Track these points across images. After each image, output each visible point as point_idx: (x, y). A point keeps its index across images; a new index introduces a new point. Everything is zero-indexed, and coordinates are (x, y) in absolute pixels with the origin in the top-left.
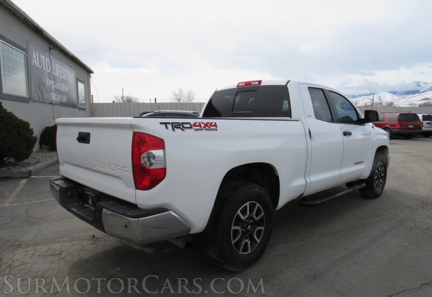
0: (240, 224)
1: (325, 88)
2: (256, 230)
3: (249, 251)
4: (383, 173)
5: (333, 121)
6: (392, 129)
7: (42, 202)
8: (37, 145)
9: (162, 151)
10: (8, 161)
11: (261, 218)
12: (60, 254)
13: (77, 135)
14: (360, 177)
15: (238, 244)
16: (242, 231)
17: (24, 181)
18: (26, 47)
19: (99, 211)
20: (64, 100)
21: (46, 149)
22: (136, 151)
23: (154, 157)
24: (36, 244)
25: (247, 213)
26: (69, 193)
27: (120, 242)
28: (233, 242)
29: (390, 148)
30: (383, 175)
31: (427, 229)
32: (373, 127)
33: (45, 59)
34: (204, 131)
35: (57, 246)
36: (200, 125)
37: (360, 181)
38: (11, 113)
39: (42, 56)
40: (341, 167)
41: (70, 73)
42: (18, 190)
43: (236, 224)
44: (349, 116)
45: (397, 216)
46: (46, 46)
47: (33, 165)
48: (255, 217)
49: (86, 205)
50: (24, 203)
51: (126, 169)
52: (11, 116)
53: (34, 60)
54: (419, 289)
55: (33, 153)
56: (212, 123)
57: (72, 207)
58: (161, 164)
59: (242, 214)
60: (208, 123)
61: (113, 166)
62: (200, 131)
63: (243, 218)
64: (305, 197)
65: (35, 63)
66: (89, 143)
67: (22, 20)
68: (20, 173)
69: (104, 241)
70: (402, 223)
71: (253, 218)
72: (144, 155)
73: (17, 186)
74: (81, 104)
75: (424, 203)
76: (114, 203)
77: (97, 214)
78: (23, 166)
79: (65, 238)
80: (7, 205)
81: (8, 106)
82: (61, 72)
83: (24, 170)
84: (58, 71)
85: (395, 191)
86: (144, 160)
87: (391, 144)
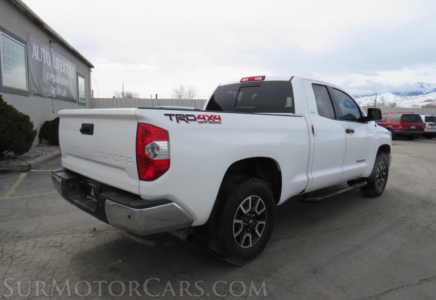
0: (242, 217)
1: (329, 85)
2: (258, 224)
3: (251, 245)
4: (384, 172)
5: (336, 118)
6: (394, 129)
7: (42, 195)
8: (37, 139)
9: (166, 142)
10: (7, 155)
11: (262, 213)
12: (61, 246)
13: (80, 127)
14: (362, 175)
15: (239, 238)
16: (244, 225)
17: (24, 175)
18: (26, 40)
19: (102, 202)
20: (64, 94)
21: (45, 144)
22: (140, 142)
23: (158, 148)
24: (37, 236)
25: (249, 207)
26: (71, 185)
27: (122, 235)
28: (235, 236)
29: (392, 148)
30: (384, 174)
31: (427, 227)
32: (376, 126)
33: (45, 51)
34: (208, 124)
35: (59, 238)
36: (204, 118)
37: (361, 179)
38: (11, 106)
39: (43, 49)
40: (343, 164)
41: (70, 67)
42: (17, 183)
43: (238, 218)
44: (352, 114)
45: (398, 215)
46: (46, 39)
47: (33, 159)
48: (256, 211)
49: (88, 197)
50: (24, 197)
51: (130, 160)
52: (10, 109)
53: (34, 53)
54: (418, 284)
55: (32, 147)
56: (216, 116)
57: (75, 198)
58: (166, 155)
59: (245, 208)
60: (212, 116)
61: (116, 157)
62: (204, 124)
63: (245, 212)
64: (307, 193)
65: (34, 56)
66: (92, 134)
67: (23, 12)
68: (20, 166)
69: (105, 234)
70: (403, 221)
71: (255, 213)
72: (148, 146)
73: (17, 179)
74: (81, 99)
75: (425, 203)
76: (117, 194)
77: (100, 205)
78: (23, 160)
79: (66, 231)
80: (7, 197)
81: (8, 99)
82: (61, 66)
83: (23, 163)
84: (59, 65)
85: (396, 190)
86: (148, 151)
87: (393, 144)
